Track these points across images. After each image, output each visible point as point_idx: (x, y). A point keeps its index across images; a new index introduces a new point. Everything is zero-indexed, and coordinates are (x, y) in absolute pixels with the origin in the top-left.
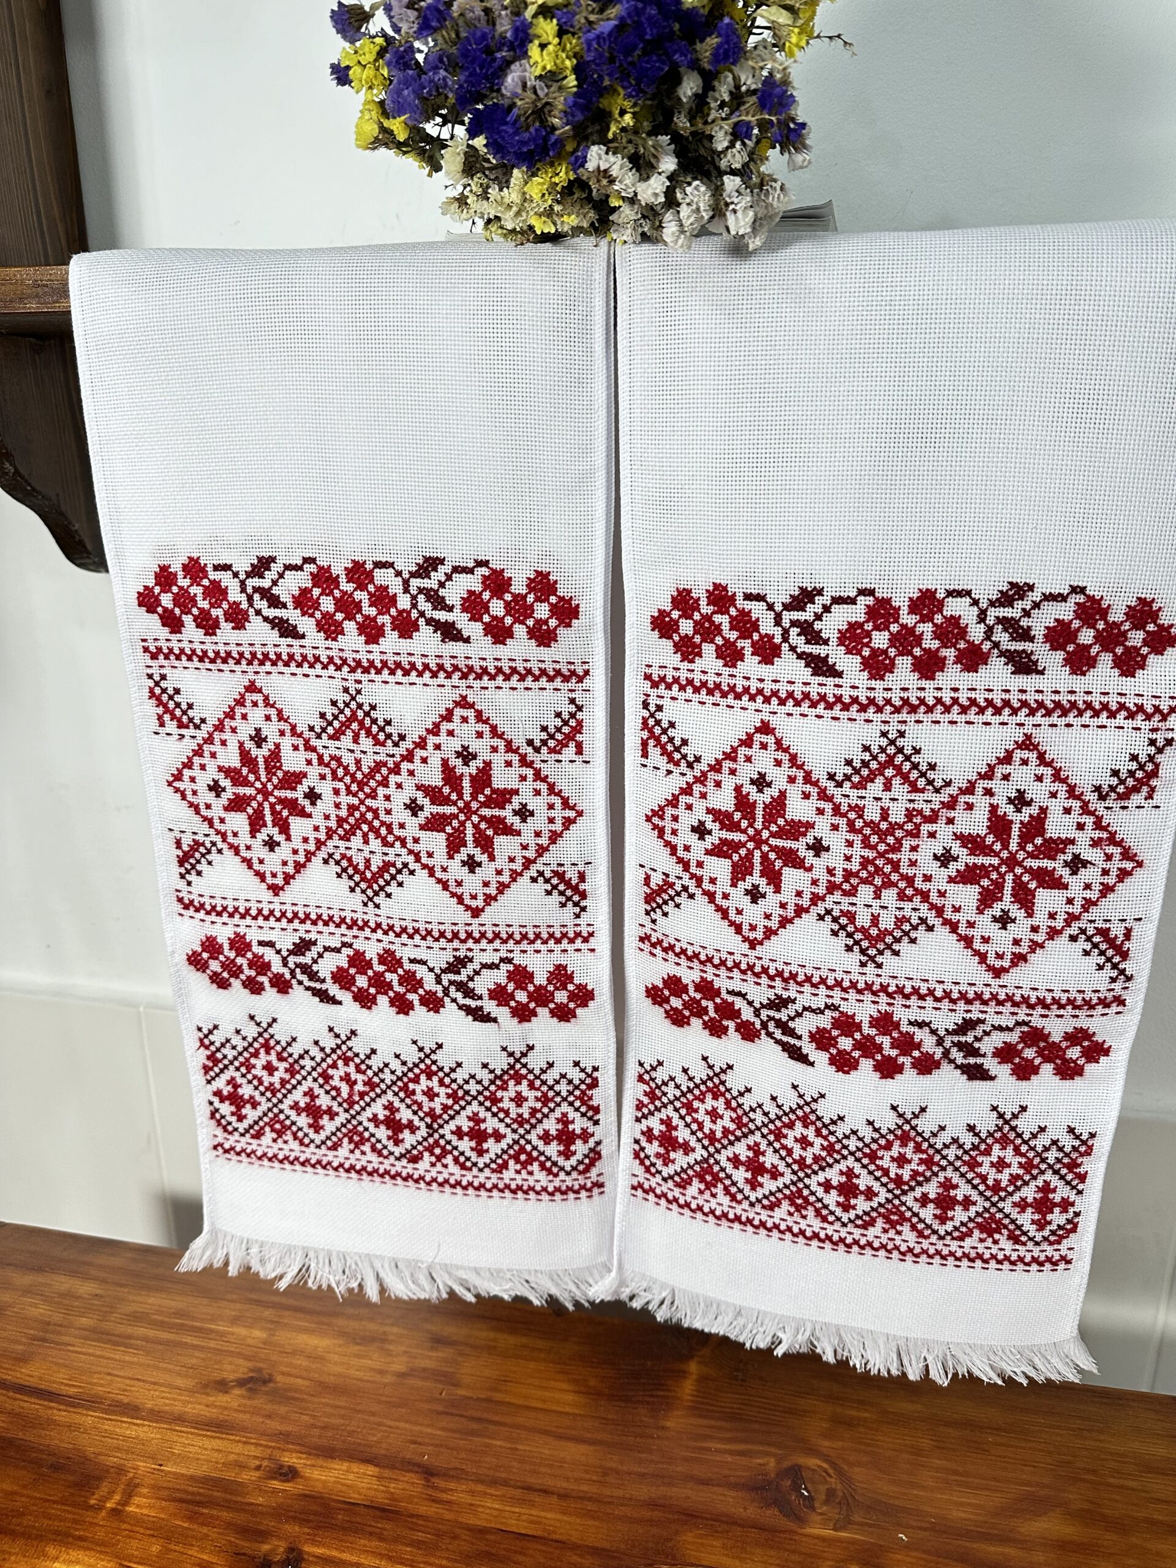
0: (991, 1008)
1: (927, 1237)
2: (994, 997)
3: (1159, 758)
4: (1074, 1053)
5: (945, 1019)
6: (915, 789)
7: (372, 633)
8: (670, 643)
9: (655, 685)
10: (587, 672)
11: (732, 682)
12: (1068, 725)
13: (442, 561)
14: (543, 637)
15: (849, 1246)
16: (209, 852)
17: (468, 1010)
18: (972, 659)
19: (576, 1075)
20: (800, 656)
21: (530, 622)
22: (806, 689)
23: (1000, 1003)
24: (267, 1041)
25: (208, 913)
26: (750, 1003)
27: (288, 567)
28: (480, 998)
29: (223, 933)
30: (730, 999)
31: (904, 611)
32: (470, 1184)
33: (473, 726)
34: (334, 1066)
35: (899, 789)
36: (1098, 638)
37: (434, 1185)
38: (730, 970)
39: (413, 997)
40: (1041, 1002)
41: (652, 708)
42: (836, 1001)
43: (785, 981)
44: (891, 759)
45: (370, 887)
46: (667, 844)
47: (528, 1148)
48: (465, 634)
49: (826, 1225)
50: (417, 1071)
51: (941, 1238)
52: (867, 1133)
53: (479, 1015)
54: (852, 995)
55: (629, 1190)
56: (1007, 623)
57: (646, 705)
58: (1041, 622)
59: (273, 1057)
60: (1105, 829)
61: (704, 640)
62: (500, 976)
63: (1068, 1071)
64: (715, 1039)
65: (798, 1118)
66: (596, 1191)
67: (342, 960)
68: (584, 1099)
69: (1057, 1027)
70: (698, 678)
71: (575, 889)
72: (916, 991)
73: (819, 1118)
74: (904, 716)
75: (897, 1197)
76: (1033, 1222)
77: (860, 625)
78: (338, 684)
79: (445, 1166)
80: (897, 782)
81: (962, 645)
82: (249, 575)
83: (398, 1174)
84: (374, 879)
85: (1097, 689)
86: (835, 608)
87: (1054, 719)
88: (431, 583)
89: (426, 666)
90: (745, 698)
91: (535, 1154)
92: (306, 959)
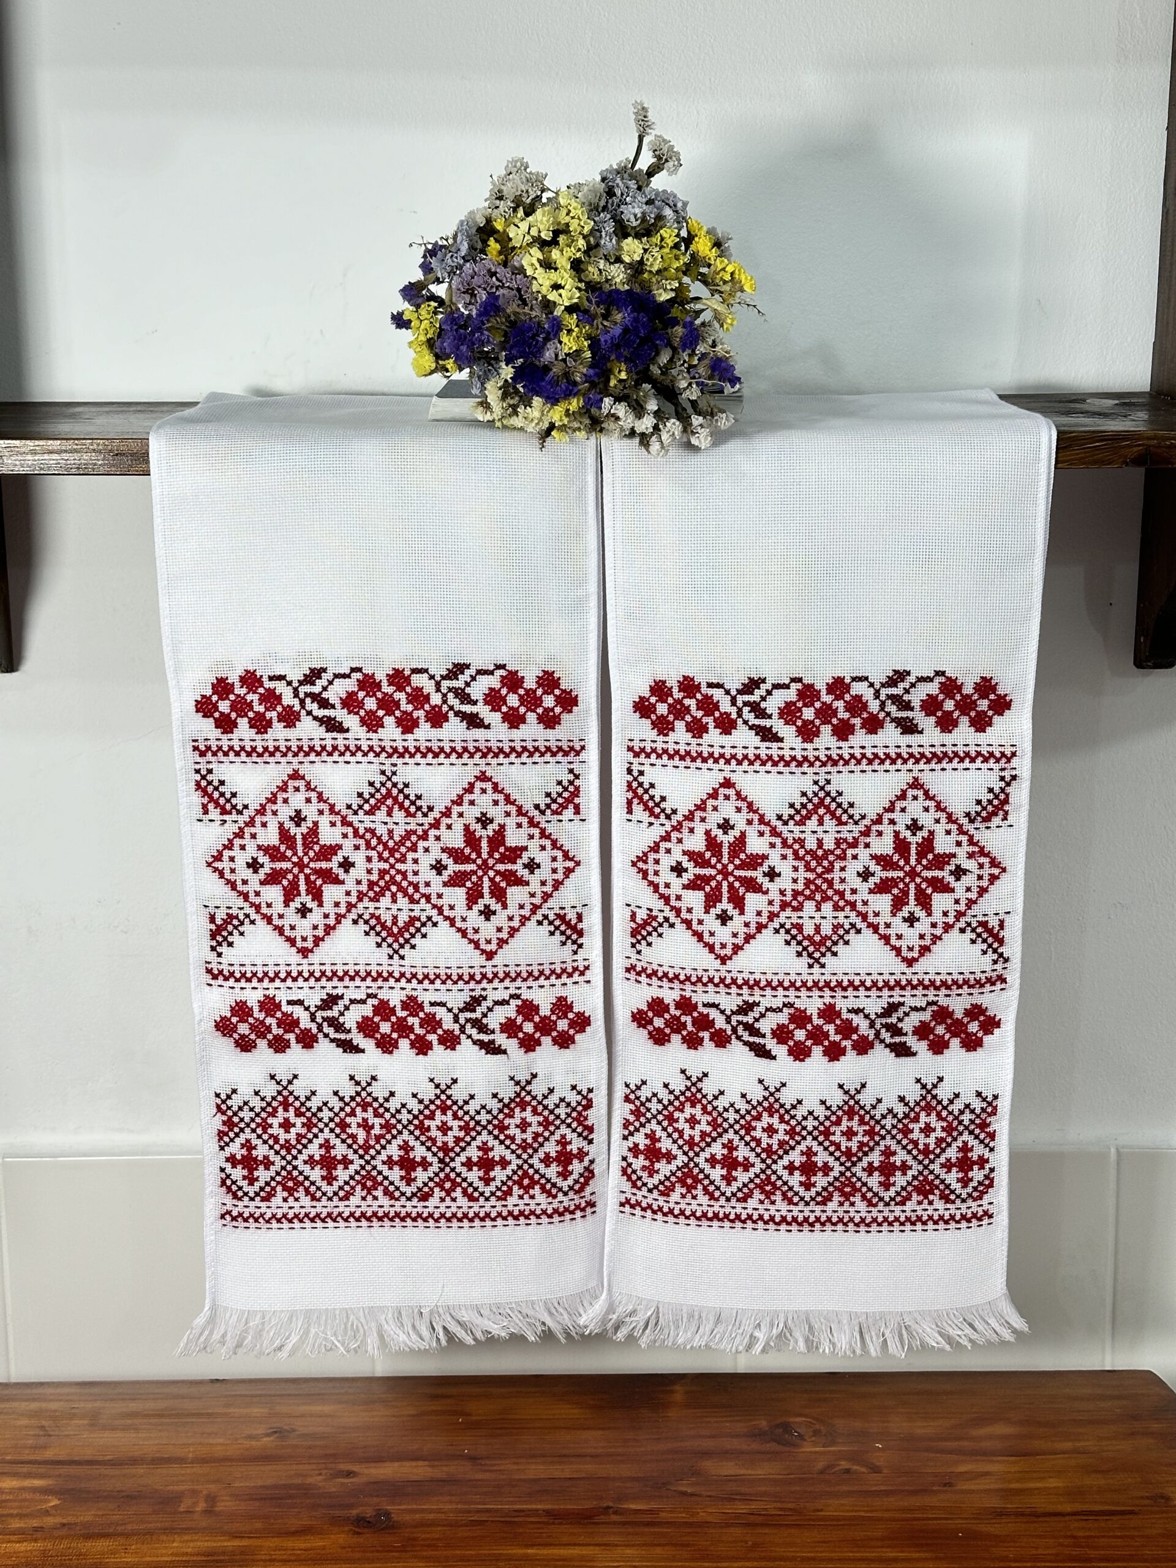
0: (908, 992)
1: (875, 1205)
2: (909, 982)
3: (1008, 790)
4: (974, 1027)
5: (874, 1005)
6: (841, 823)
7: (408, 725)
8: (649, 722)
9: (637, 755)
10: (583, 748)
11: (699, 749)
12: (943, 769)
13: (468, 666)
14: (549, 721)
15: (812, 1225)
16: (242, 923)
17: (482, 1044)
18: (873, 725)
19: (573, 1098)
20: (751, 728)
21: (540, 710)
22: (758, 752)
23: (914, 987)
24: (286, 1098)
25: (237, 980)
26: (723, 1012)
27: (336, 676)
28: (493, 1032)
29: (253, 996)
30: (705, 1011)
31: (824, 692)
32: (477, 1215)
33: (490, 796)
34: (353, 1113)
35: (830, 824)
36: (957, 706)
37: (443, 1221)
38: (705, 985)
39: (433, 1038)
40: (944, 984)
41: (635, 774)
42: (791, 1000)
43: (751, 987)
44: (822, 800)
45: (397, 941)
46: (651, 883)
47: (531, 1171)
48: (486, 722)
49: (792, 1207)
50: (432, 1107)
51: (887, 1204)
52: (820, 1112)
53: (491, 1048)
54: (804, 993)
55: (617, 1208)
56: (895, 699)
57: (629, 771)
58: (917, 697)
59: (291, 1114)
60: (976, 844)
61: (676, 718)
62: (510, 1011)
63: (972, 1044)
64: (692, 1051)
65: (765, 1109)
66: (589, 1210)
67: (367, 1010)
68: (581, 1120)
69: (958, 1005)
70: (671, 748)
71: (574, 929)
72: (851, 983)
73: (782, 1106)
74: (829, 768)
75: (848, 1169)
76: (959, 1180)
77: (794, 704)
78: (376, 767)
79: (454, 1200)
80: (827, 817)
81: (865, 715)
82: (301, 683)
83: (408, 1215)
84: (401, 933)
85: (960, 742)
86: (775, 692)
87: (933, 765)
88: (459, 683)
89: (453, 749)
90: (711, 761)
91: (537, 1177)
92: (334, 1013)
